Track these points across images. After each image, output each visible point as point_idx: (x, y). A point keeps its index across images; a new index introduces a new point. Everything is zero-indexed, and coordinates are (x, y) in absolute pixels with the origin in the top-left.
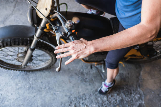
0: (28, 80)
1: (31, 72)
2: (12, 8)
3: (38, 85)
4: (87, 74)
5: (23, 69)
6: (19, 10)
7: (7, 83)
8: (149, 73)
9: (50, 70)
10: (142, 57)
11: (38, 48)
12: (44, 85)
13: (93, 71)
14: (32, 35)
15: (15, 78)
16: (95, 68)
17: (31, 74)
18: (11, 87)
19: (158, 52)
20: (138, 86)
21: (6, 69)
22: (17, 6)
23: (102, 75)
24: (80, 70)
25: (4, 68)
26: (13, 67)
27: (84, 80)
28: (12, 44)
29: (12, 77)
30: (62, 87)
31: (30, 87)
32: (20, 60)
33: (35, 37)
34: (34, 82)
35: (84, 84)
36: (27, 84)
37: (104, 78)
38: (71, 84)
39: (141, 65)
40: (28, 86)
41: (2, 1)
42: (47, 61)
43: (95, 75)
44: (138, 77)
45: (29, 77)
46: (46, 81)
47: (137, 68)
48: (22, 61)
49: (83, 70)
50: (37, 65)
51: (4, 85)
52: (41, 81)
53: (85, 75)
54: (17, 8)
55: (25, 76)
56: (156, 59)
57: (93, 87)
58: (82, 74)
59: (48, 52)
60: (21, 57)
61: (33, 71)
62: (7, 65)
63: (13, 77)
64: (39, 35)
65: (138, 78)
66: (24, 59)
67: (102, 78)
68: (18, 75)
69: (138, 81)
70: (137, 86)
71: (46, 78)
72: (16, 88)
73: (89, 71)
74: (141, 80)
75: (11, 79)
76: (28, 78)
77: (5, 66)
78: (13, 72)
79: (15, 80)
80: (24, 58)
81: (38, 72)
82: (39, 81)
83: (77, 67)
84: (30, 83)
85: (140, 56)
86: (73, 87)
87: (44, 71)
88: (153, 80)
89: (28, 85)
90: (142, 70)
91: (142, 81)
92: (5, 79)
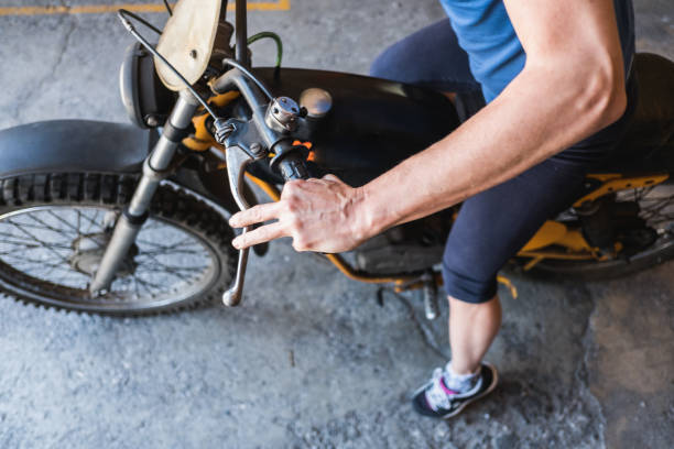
0: (116, 355)
1: (127, 321)
2: (53, 53)
3: (157, 377)
4: (364, 327)
5: (95, 308)
6: (83, 62)
7: (27, 366)
8: (626, 323)
9: (207, 313)
10: (590, 253)
11: (160, 215)
12: (184, 376)
13: (391, 313)
14: (135, 160)
15: (61, 346)
16: (399, 304)
17: (128, 329)
18: (43, 385)
19: (662, 234)
20: (578, 378)
21: (27, 301)
22: (74, 45)
23: (428, 332)
24: (335, 312)
25: (18, 298)
26: (53, 294)
27: (352, 352)
28: (53, 194)
29: (48, 340)
30: (259, 382)
31: (126, 383)
32: (82, 266)
33: (147, 171)
34: (140, 363)
35: (352, 370)
36: (112, 372)
37: (435, 344)
38: (296, 370)
39: (591, 287)
40: (115, 381)
41: (10, 25)
42: (199, 275)
43: (398, 334)
44: (577, 340)
45: (122, 341)
46: (192, 357)
47: (573, 301)
48: (93, 268)
49: (349, 311)
50: (156, 291)
51: (14, 374)
52: (172, 357)
53: (357, 332)
54: (72, 50)
55: (104, 339)
56: (651, 264)
57: (388, 382)
58: (344, 325)
59: (203, 235)
60: (88, 251)
61: (138, 315)
62: (30, 286)
63: (52, 342)
64: (163, 161)
65: (580, 344)
66: (99, 262)
67: (428, 345)
68: (76, 334)
69: (577, 357)
70: (573, 379)
71: (192, 347)
72: (66, 387)
73: (374, 317)
74: (593, 350)
75: (46, 349)
76: (115, 348)
77: (24, 289)
78: (55, 320)
79: (63, 355)
80: (102, 255)
81: (159, 319)
82: (164, 358)
83: (322, 298)
84: (122, 367)
85: (583, 252)
86: (306, 382)
87: (186, 315)
88: (640, 354)
89: (116, 374)
90: (597, 311)
91: (595, 355)
92: (17, 350)
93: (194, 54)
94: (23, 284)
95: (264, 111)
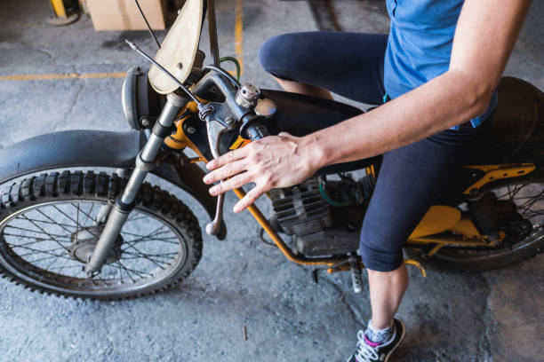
0: (103, 330)
1: (113, 303)
2: (65, 106)
3: (135, 348)
4: (304, 307)
5: (88, 293)
6: (88, 112)
7: (30, 339)
8: (517, 303)
9: (177, 296)
12: (157, 347)
13: (326, 297)
15: (59, 322)
16: (332, 289)
17: (113, 309)
18: (42, 354)
20: (482, 349)
21: (34, 288)
22: (82, 100)
23: (356, 312)
24: (280, 296)
25: (28, 285)
26: (54, 281)
27: (295, 328)
28: (59, 190)
29: (48, 318)
30: (219, 353)
31: (110, 353)
32: (79, 255)
33: (139, 163)
34: (122, 337)
35: (295, 343)
36: (99, 345)
37: (362, 322)
38: (249, 342)
39: (486, 275)
40: (100, 352)
42: (170, 261)
43: (332, 313)
44: (478, 317)
45: (108, 319)
46: (164, 332)
47: (472, 287)
49: (292, 295)
50: (136, 277)
51: (20, 346)
52: (148, 332)
53: (298, 312)
54: (80, 103)
55: (94, 317)
56: (531, 254)
57: (325, 352)
58: (288, 306)
60: (84, 241)
61: (120, 298)
62: (37, 275)
63: (51, 320)
65: (481, 321)
66: (93, 250)
67: (357, 322)
68: (71, 313)
69: (480, 332)
70: (478, 349)
71: (165, 324)
72: (60, 356)
73: (312, 299)
74: (492, 326)
75: (47, 325)
76: (102, 324)
77: (32, 277)
78: (55, 303)
79: (58, 330)
80: (96, 244)
81: (138, 301)
82: (141, 333)
83: (270, 284)
84: (108, 340)
86: (257, 353)
87: (160, 298)
88: (531, 328)
89: (102, 346)
90: (492, 295)
91: (494, 329)
92: (23, 326)
93: (181, 66)
94: (31, 273)
95: (234, 95)
